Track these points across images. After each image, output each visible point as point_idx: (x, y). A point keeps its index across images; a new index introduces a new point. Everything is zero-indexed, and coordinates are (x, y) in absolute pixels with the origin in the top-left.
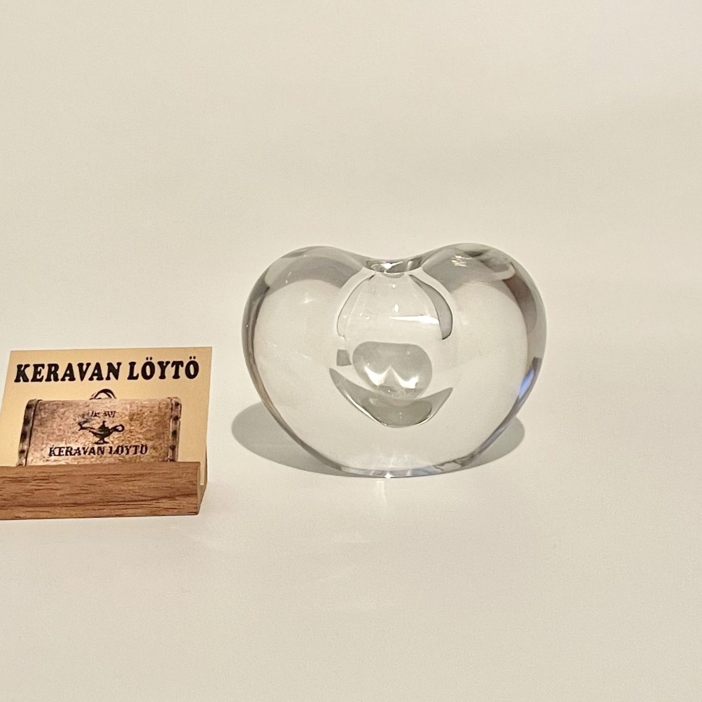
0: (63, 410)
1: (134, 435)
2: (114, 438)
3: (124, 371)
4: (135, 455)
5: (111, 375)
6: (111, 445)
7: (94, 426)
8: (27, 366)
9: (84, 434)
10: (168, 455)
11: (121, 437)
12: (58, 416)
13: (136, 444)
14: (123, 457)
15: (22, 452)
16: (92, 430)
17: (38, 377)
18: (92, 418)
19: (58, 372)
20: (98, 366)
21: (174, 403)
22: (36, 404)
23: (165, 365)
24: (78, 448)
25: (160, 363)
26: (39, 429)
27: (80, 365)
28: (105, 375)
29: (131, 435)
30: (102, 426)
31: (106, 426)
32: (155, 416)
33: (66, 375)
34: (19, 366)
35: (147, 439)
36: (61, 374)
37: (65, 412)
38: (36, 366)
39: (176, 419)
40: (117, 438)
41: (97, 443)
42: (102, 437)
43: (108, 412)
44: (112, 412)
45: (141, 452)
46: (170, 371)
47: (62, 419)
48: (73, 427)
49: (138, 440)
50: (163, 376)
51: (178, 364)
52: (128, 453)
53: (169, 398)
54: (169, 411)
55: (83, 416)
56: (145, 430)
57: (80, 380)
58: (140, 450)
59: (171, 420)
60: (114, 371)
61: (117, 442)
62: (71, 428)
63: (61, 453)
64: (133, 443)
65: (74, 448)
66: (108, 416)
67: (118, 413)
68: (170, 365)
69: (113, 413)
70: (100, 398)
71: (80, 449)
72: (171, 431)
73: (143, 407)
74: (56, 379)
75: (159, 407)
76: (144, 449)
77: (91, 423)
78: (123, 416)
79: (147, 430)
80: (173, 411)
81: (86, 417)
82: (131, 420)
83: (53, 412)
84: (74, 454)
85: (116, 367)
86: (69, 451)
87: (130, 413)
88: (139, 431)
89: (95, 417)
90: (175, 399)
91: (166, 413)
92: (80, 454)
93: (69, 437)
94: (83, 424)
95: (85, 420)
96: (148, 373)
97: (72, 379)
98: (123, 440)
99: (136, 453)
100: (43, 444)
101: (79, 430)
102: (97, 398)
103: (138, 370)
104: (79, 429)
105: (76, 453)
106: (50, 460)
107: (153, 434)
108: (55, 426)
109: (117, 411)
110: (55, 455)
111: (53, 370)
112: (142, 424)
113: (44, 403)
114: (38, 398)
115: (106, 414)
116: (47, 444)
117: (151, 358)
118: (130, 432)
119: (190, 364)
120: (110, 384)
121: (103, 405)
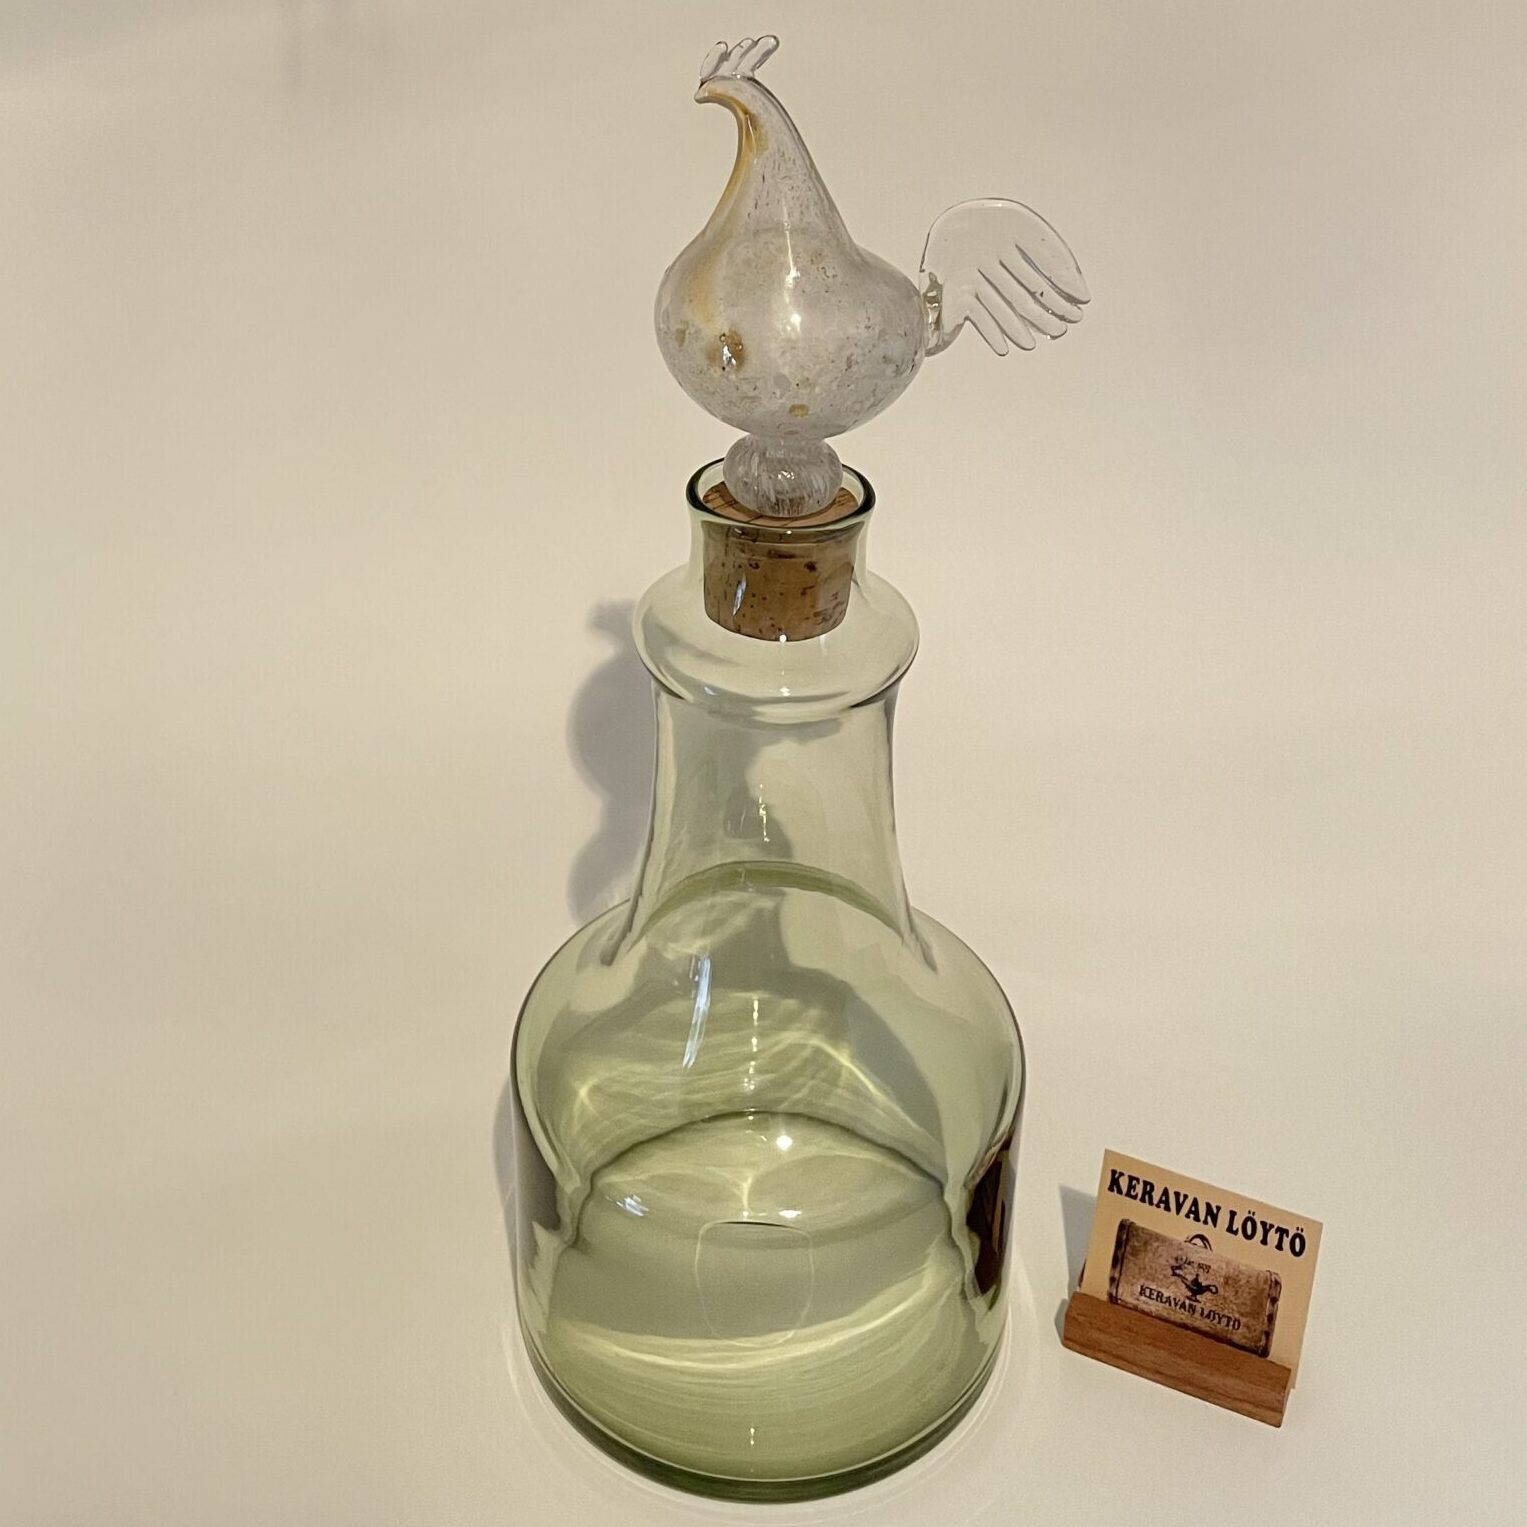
0: (1156, 1244)
1: (1227, 1304)
2: (1206, 1299)
3: (1223, 1219)
4: (1226, 1328)
5: (1209, 1219)
6: (1203, 1306)
7: (1187, 1277)
8: (1122, 1174)
9: (1176, 1282)
10: (1260, 1345)
11: (1213, 1300)
12: (1151, 1250)
13: (1230, 1315)
14: (1214, 1324)
15: (1112, 1280)
16: (1185, 1281)
17: (1133, 1193)
18: (1186, 1266)
19: (1153, 1194)
20: (1195, 1203)
21: (1273, 1280)
22: (1130, 1227)
23: (1268, 1227)
24: (1169, 1297)
25: (1264, 1224)
26: (1131, 1258)
27: (1177, 1194)
28: (1202, 1217)
29: (1225, 1302)
30: (1195, 1279)
31: (1200, 1281)
32: (1252, 1288)
33: (1160, 1201)
34: (1114, 1172)
35: (1240, 1314)
36: (1157, 1196)
37: (1158, 1247)
38: (1131, 1178)
39: (1274, 1301)
40: (1210, 1300)
41: (1188, 1298)
42: (1194, 1293)
43: (1202, 1264)
44: (1206, 1266)
45: (1234, 1325)
46: (1273, 1237)
47: (1154, 1254)
48: (1166, 1270)
49: (1231, 1311)
50: (1264, 1242)
51: (1282, 1232)
52: (1219, 1323)
54: (1267, 1287)
55: (1177, 1259)
56: (1239, 1301)
57: (1176, 1213)
58: (1232, 1323)
59: (1269, 1300)
60: (1213, 1215)
61: (1210, 1305)
62: (1163, 1269)
63: (1152, 1297)
64: (1226, 1312)
65: (1165, 1295)
66: (1202, 1270)
67: (1213, 1269)
68: (1273, 1230)
69: (1208, 1268)
70: (1195, 1244)
71: (1171, 1299)
72: (1267, 1313)
73: (1239, 1272)
74: (1151, 1203)
75: (1257, 1279)
76: (1237, 1324)
77: (1186, 1271)
78: (1218, 1275)
79: (1242, 1302)
80: (1272, 1289)
81: (1179, 1261)
82: (1226, 1283)
83: (1146, 1243)
84: (1165, 1302)
85: (1215, 1211)
86: (1160, 1296)
87: (1225, 1275)
88: (1234, 1301)
89: (1189, 1266)
90: (1275, 1276)
91: (1263, 1290)
92: (1170, 1305)
93: (1161, 1280)
94: (1175, 1270)
95: (1178, 1265)
96: (1249, 1231)
97: (1167, 1208)
98: (1215, 1305)
99: (1228, 1325)
100: (1134, 1277)
101: (1171, 1275)
102: (1193, 1242)
103: (1237, 1224)
105: (1167, 1301)
106: (1140, 1300)
107: (1248, 1310)
108: (1147, 1261)
109: (1212, 1267)
110: (1145, 1296)
111: (1148, 1188)
112: (1237, 1293)
113: (1137, 1228)
114: (1132, 1220)
115: (1200, 1266)
116: (1138, 1280)
117: (1254, 1214)
118: (1225, 1298)
119: (1296, 1236)
120: (1207, 1230)
121: (1198, 1254)
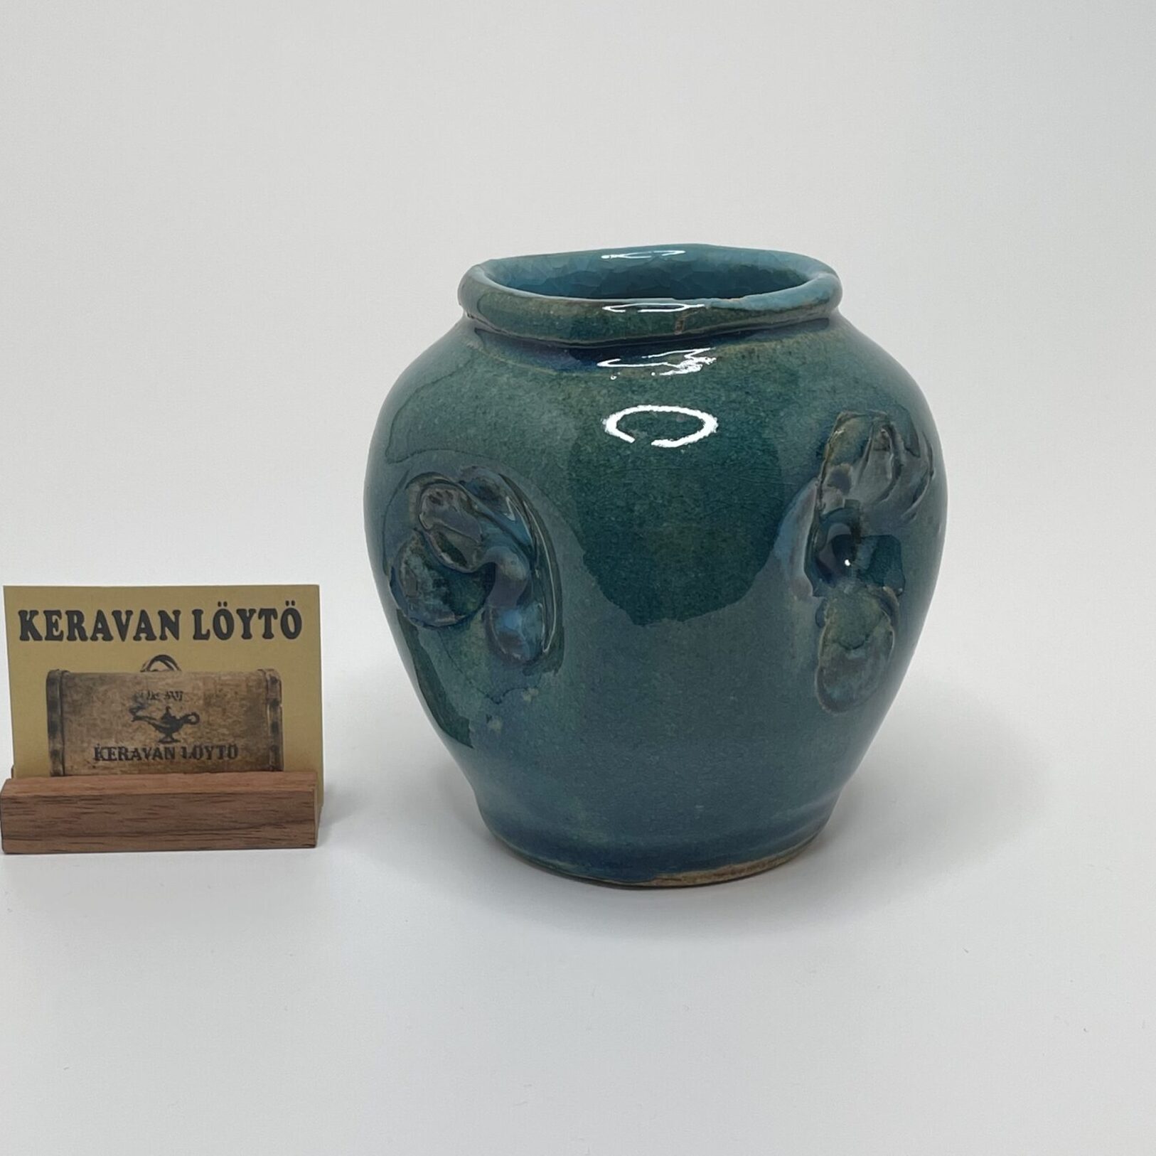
0: (102, 689)
1: (216, 730)
2: (186, 734)
3: (186, 626)
4: (221, 761)
5: (168, 632)
6: (185, 745)
7: (154, 715)
8: (34, 613)
9: (140, 727)
10: (268, 759)
11: (196, 732)
12: (98, 698)
13: (221, 743)
14: (204, 762)
15: (54, 754)
16: (152, 721)
17: (56, 633)
18: (149, 702)
19: (83, 625)
20: (143, 613)
21: (269, 678)
22: (61, 678)
23: (248, 614)
24: (136, 750)
25: (241, 612)
26: (73, 718)
27: (116, 614)
28: (157, 630)
29: (214, 730)
30: (166, 714)
31: (173, 715)
32: (243, 699)
33: (96, 630)
34: (22, 614)
35: (236, 736)
36: (89, 625)
37: (106, 691)
38: (48, 614)
39: (275, 704)
40: (190, 734)
41: (161, 741)
42: (168, 732)
43: (172, 692)
44: (177, 692)
45: (229, 755)
46: (257, 625)
47: (103, 702)
48: (123, 716)
49: (221, 737)
50: (247, 635)
51: (268, 614)
52: (210, 758)
53: (259, 670)
54: (262, 691)
55: (135, 698)
56: (230, 721)
57: (120, 639)
58: (227, 752)
59: (268, 707)
60: (170, 624)
61: (193, 740)
62: (119, 717)
63: (113, 757)
64: (215, 742)
65: (130, 750)
66: (172, 700)
67: (187, 694)
68: (256, 616)
69: (179, 694)
70: (155, 670)
71: (140, 751)
72: (269, 722)
73: (222, 685)
74: (84, 638)
75: (247, 685)
76: (233, 750)
77: (151, 708)
78: (195, 698)
79: (234, 721)
80: (269, 691)
81: (140, 699)
82: (208, 704)
83: (89, 692)
84: (132, 759)
85: (173, 617)
86: (123, 752)
87: (205, 695)
88: (223, 723)
89: (153, 701)
90: (271, 673)
91: (259, 695)
92: (140, 759)
93: (120, 732)
94: (137, 712)
95: (139, 705)
96: (224, 629)
97: (108, 637)
98: (200, 738)
99: (221, 757)
100: (82, 742)
101: (133, 721)
102: (152, 668)
103: (207, 624)
104: (132, 719)
105: (134, 756)
106: (99, 767)
107: (244, 728)
108: (95, 715)
109: (185, 691)
110: (104, 760)
111: (76, 621)
112: (224, 711)
113: (74, 676)
114: (62, 669)
115: (168, 695)
116: (89, 742)
117: (225, 604)
118: (209, 724)
119: (286, 613)
120: (168, 646)
121: (163, 680)
